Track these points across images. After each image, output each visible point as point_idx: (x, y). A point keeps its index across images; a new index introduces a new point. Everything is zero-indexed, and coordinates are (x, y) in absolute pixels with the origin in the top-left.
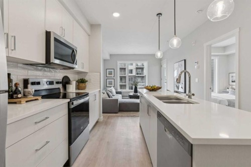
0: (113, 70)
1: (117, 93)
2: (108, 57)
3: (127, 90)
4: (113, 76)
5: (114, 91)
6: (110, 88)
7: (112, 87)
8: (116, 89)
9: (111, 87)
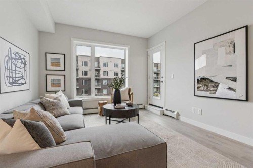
0: (62, 57)
1: (72, 104)
2: (51, 28)
3: (93, 96)
4: (62, 68)
5: (64, 101)
6: (55, 96)
7: (61, 93)
8: (69, 97)
9: (56, 92)
